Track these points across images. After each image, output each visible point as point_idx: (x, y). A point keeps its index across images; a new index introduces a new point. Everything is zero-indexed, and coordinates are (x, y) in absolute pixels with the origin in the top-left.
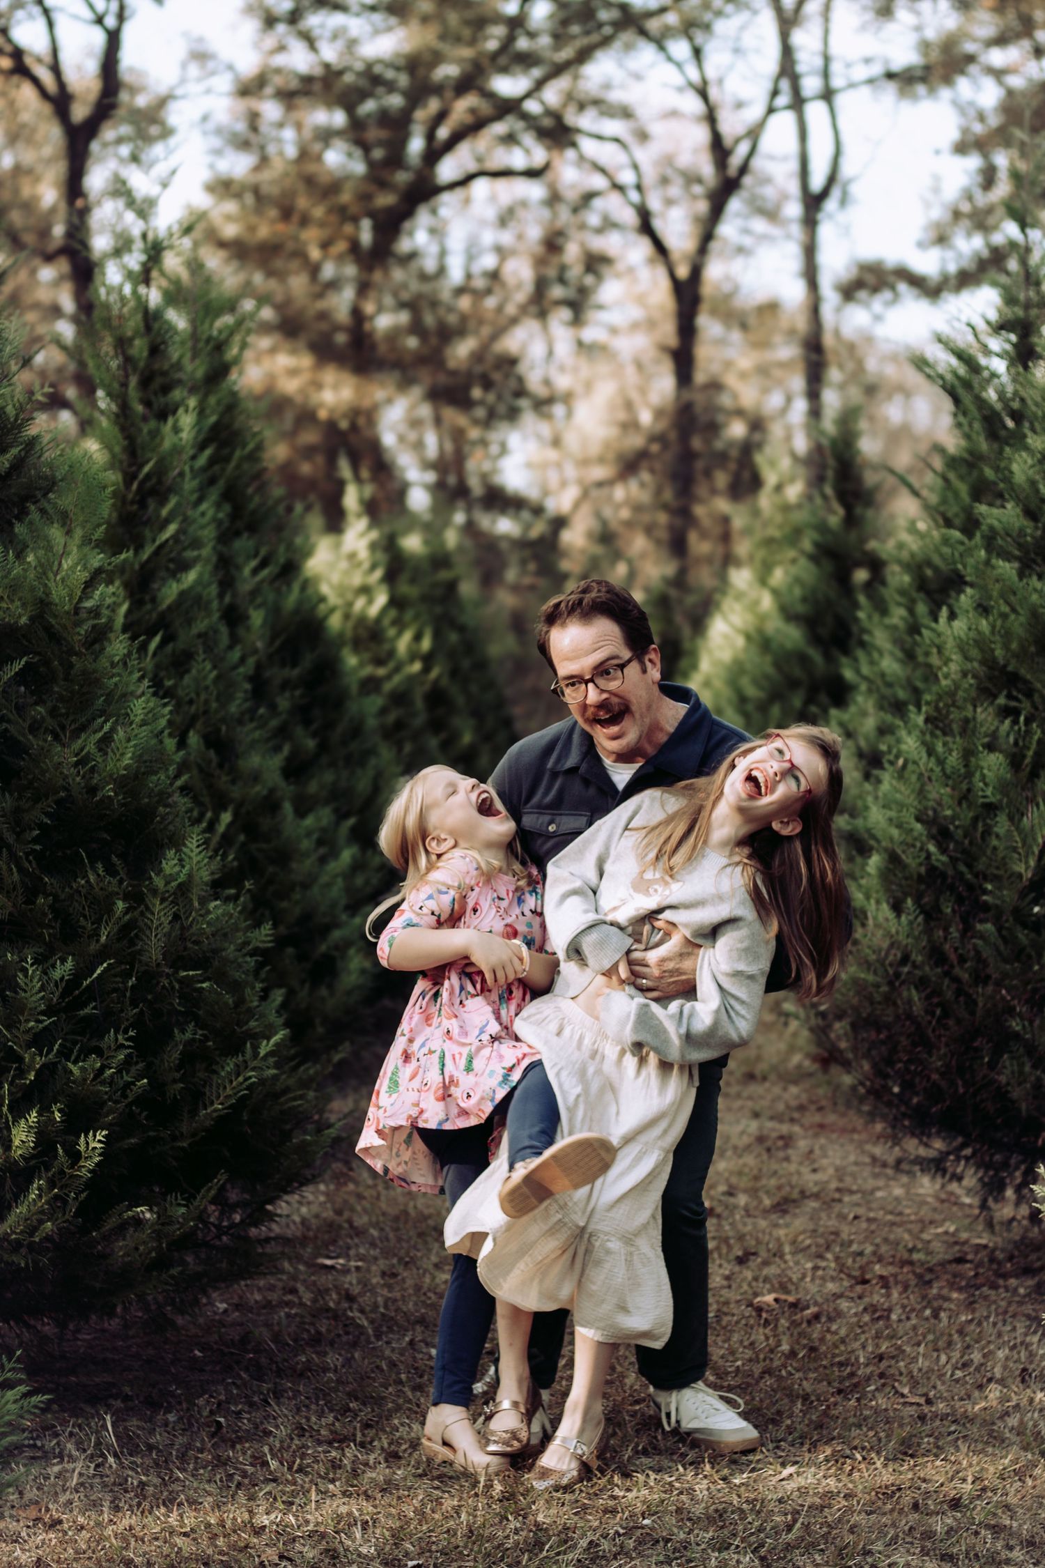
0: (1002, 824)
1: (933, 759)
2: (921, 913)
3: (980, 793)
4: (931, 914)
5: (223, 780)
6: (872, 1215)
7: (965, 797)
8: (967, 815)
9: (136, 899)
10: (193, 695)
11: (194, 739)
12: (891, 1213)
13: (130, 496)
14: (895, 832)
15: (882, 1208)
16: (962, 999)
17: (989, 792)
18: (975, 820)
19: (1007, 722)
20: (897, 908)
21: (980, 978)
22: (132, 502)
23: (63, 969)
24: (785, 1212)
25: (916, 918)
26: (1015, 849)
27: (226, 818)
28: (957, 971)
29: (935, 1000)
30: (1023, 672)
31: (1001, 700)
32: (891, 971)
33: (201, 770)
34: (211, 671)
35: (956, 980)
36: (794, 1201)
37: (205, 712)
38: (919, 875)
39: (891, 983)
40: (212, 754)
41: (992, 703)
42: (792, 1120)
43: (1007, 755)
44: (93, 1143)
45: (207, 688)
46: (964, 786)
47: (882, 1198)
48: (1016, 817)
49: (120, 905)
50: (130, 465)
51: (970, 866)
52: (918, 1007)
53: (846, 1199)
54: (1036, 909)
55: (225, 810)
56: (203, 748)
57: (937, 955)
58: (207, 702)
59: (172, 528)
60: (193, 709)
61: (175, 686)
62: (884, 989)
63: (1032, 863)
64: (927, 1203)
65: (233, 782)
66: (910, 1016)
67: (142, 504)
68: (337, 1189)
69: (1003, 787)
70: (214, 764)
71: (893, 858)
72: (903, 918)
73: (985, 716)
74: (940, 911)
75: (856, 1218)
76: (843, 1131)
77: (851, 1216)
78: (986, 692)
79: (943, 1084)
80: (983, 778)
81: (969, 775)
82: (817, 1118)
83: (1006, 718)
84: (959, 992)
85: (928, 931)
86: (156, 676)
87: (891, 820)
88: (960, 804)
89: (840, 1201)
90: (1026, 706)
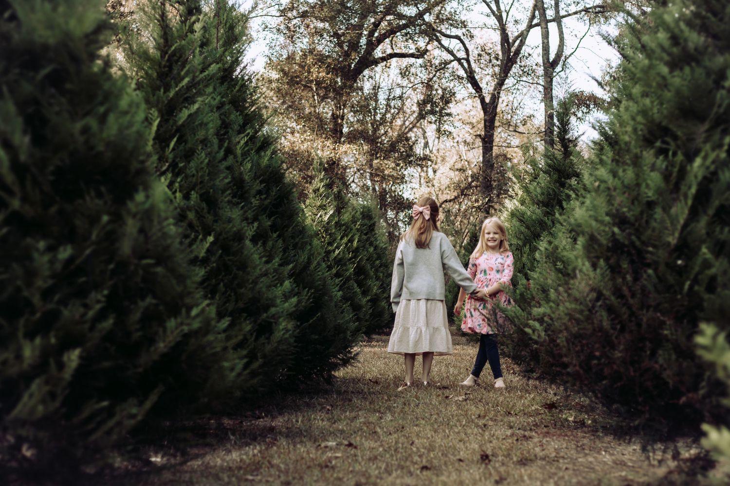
0: (658, 213)
1: (616, 179)
2: (609, 268)
3: (645, 195)
4: (615, 270)
5: (210, 218)
6: (576, 468)
7: (635, 200)
8: (637, 210)
9: (117, 218)
10: (194, 172)
11: (194, 195)
12: (587, 468)
13: (163, 63)
14: (594, 223)
15: (582, 465)
16: (633, 319)
17: (650, 194)
18: (642, 213)
19: (661, 157)
20: (594, 266)
21: (644, 306)
22: (165, 67)
23: (65, 253)
24: (525, 465)
25: (606, 271)
26: (666, 228)
27: (211, 239)
28: (631, 301)
29: (616, 322)
30: (671, 126)
31: (658, 144)
32: (590, 305)
33: (197, 212)
34: (206, 158)
35: (630, 308)
36: (531, 460)
37: (201, 182)
38: (608, 247)
39: (590, 310)
40: (204, 205)
41: (653, 148)
42: (531, 430)
43: (662, 173)
44: (73, 357)
45: (202, 168)
46: (635, 193)
47: (581, 462)
48: (666, 209)
49: (105, 218)
50: (165, 47)
51: (639, 238)
52: (606, 324)
53: (561, 461)
54: (679, 262)
55: (210, 235)
56: (199, 201)
57: (617, 292)
58: (202, 176)
59: (187, 80)
60: (194, 180)
61: (185, 167)
62: (586, 313)
63: (677, 235)
64: (608, 464)
65: (216, 221)
66: (601, 329)
67: (170, 68)
68: (267, 449)
69: (659, 192)
70: (205, 211)
71: (592, 239)
72: (598, 271)
73: (648, 156)
74: (620, 267)
75: (567, 469)
76: (560, 435)
77: (564, 468)
78: (648, 142)
79: (622, 370)
80: (647, 186)
81: (638, 185)
82: (545, 430)
83: (660, 155)
84: (632, 314)
85: (613, 279)
86: (174, 161)
87: (590, 216)
88: (633, 203)
89: (558, 461)
90: (672, 146)
